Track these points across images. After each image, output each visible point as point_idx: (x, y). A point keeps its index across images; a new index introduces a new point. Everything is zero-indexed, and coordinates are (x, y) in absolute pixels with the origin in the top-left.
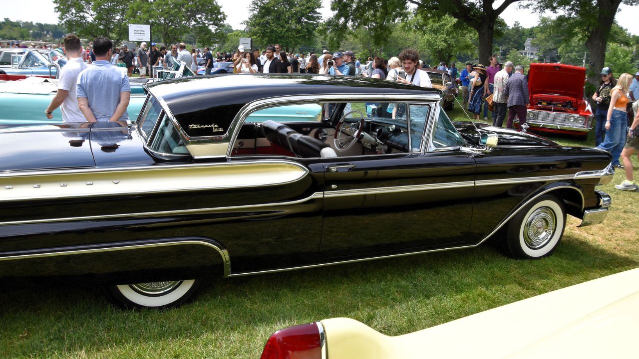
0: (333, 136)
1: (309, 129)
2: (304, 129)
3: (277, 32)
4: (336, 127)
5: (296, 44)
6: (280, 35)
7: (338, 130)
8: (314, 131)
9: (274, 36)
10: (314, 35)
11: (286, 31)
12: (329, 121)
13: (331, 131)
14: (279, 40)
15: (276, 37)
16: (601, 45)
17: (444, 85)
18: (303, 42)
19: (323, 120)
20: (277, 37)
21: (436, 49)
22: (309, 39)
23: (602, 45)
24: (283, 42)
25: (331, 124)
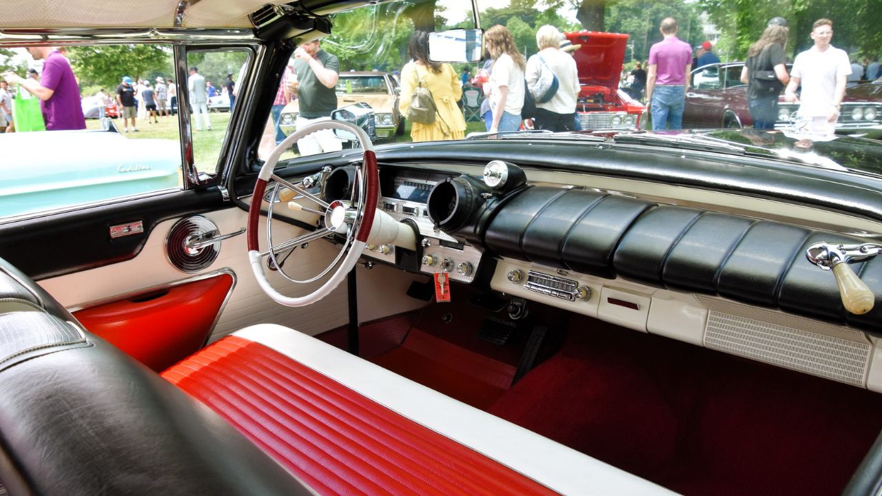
0: (244, 238)
1: (137, 228)
2: (117, 231)
3: (107, 56)
4: (249, 201)
5: (141, 70)
6: (112, 60)
7: (256, 213)
8: (162, 230)
9: (103, 62)
10: (165, 55)
11: (122, 52)
12: (216, 179)
13: (231, 220)
14: (112, 68)
15: (106, 63)
16: (597, 16)
17: (390, 92)
18: (151, 67)
19: (189, 184)
20: (108, 63)
21: (341, 58)
22: (160, 61)
23: (600, 16)
24: (119, 70)
25: (225, 192)
